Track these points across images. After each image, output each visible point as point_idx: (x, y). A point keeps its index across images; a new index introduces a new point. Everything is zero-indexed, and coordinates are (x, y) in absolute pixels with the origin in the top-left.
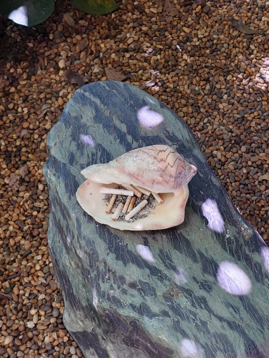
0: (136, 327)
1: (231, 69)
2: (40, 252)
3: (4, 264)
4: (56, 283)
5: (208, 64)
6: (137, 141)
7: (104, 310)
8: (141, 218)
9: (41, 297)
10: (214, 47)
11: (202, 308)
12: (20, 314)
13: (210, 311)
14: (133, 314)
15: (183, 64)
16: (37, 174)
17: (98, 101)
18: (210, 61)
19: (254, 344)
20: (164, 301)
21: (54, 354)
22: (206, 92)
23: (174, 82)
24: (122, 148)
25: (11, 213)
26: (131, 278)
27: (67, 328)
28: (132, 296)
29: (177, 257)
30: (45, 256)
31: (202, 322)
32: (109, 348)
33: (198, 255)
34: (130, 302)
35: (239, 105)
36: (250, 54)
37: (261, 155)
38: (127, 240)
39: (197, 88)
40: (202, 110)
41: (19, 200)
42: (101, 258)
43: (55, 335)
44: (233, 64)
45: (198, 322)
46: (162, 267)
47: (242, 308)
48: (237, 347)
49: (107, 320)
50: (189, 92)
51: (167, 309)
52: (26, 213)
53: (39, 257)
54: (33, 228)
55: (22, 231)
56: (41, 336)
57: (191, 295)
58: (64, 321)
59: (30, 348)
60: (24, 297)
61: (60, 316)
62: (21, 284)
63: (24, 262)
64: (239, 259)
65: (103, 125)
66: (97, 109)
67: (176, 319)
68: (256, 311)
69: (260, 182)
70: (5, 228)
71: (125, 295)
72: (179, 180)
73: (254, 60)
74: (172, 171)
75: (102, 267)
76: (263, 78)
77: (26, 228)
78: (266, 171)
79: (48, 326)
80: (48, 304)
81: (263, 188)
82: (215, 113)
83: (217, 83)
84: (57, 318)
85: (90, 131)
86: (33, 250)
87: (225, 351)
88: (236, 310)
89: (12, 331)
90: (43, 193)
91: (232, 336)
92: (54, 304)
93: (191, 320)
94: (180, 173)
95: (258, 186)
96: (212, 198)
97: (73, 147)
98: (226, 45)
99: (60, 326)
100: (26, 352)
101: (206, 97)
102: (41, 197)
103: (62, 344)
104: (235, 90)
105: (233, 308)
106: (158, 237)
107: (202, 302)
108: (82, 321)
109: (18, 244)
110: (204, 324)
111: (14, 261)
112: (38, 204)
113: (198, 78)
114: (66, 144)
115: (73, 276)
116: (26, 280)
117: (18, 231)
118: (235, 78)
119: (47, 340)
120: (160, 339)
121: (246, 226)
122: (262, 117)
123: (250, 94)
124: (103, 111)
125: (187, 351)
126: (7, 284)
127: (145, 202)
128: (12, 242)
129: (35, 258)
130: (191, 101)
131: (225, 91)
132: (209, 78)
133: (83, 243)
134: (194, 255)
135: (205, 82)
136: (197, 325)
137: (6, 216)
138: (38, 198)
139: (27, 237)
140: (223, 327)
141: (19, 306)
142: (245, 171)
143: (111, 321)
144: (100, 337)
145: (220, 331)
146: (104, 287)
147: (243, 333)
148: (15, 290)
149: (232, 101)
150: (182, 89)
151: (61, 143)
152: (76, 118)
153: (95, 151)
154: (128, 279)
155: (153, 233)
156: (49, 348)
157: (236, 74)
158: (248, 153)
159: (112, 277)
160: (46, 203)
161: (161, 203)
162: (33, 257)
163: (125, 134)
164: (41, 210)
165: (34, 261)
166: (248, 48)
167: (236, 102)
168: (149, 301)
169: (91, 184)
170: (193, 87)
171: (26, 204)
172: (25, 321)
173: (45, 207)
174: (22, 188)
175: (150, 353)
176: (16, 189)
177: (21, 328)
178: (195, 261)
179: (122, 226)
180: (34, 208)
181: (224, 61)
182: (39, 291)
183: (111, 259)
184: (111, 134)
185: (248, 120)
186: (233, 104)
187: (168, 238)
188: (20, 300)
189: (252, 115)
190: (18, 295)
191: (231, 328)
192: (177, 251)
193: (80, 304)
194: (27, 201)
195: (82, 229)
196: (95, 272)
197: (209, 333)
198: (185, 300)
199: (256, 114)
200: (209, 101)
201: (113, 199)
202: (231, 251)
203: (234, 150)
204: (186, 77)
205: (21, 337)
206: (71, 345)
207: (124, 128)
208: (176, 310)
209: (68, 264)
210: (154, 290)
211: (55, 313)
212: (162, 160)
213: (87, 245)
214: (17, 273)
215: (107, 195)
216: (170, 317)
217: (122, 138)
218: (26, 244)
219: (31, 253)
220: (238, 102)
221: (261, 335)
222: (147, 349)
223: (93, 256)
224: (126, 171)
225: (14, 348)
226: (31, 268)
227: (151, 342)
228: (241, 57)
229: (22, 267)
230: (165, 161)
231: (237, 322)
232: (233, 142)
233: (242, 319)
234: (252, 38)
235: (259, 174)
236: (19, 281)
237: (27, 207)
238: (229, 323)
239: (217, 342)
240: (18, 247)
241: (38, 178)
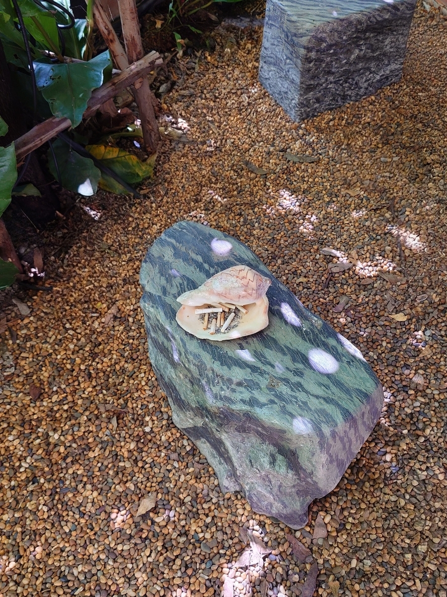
0: (248, 416)
1: (256, 203)
2: (142, 371)
3: (115, 386)
4: (162, 392)
5: (238, 202)
6: (213, 267)
7: (219, 408)
8: (233, 328)
9: (151, 406)
10: (239, 188)
11: (300, 391)
12: (137, 423)
13: (307, 392)
14: (245, 408)
15: (219, 205)
16: (125, 310)
17: (173, 241)
18: (239, 199)
19: (348, 412)
20: (269, 392)
21: (172, 448)
22: (241, 224)
23: (216, 220)
24: (203, 276)
25: (112, 344)
26: (237, 378)
27: (177, 426)
28: (241, 392)
29: (270, 354)
30: (147, 373)
31: (302, 402)
32: (224, 437)
33: (285, 349)
34: (240, 398)
35: (268, 229)
36: (268, 189)
37: (293, 264)
38: (226, 349)
39: (234, 222)
40: (241, 238)
41: (116, 333)
42: (208, 367)
43: (169, 434)
44: (256, 199)
45: (300, 403)
46: (259, 365)
47: (331, 385)
48: (336, 417)
49: (222, 416)
50: (228, 226)
51: (273, 398)
52: (124, 343)
53: (143, 375)
54: (132, 353)
55: (124, 357)
56: (158, 437)
57: (288, 383)
58: (174, 421)
59: (152, 448)
60: (137, 409)
61: (169, 418)
62: (133, 399)
63: (131, 381)
64: (318, 346)
65: (183, 259)
66: (174, 248)
67: (282, 405)
68: (342, 384)
69: (297, 284)
70: (110, 357)
71: (234, 393)
72: (260, 291)
73: (272, 193)
74: (253, 285)
75: (210, 374)
76: (281, 206)
77: (126, 354)
78: (300, 275)
79: (162, 427)
80: (158, 410)
81: (301, 288)
82: (252, 238)
83: (248, 215)
84: (168, 420)
85: (173, 266)
86: (136, 370)
87: (327, 422)
88: (327, 387)
89: (134, 437)
90: (134, 324)
91: (330, 408)
92: (162, 409)
93: (294, 403)
94: (259, 286)
95: (297, 288)
96: (285, 301)
97: (163, 282)
98: (248, 186)
99: (171, 426)
100: (149, 451)
101: (242, 227)
102: (133, 328)
103: (176, 439)
104: (262, 218)
105: (324, 386)
106: (250, 340)
107: (299, 385)
108: (192, 419)
109: (123, 368)
110: (305, 403)
111: (123, 382)
112: (132, 333)
113: (233, 214)
114: (157, 280)
115: (180, 385)
116: (136, 395)
117: (120, 358)
118: (260, 210)
119: (163, 438)
120: (273, 423)
121: (316, 319)
122: (288, 235)
123: (274, 219)
124: (179, 248)
125: (297, 428)
126: (121, 401)
127: (233, 315)
128: (118, 367)
129: (139, 376)
130: (232, 233)
131: (255, 220)
132: (241, 213)
133: (191, 357)
134: (282, 350)
135: (239, 216)
136: (300, 406)
137: (109, 347)
138: (131, 329)
139: (129, 361)
140: (320, 403)
141: (136, 416)
142: (284, 278)
143: (225, 416)
144: (214, 430)
145: (319, 407)
146: (216, 389)
147: (338, 405)
148: (129, 404)
149: (262, 227)
150: (223, 225)
151: (153, 279)
152: (159, 257)
153: (181, 282)
154: (235, 380)
155: (245, 338)
156: (166, 445)
157: (260, 207)
158: (283, 264)
159: (220, 381)
160: (138, 332)
161: (246, 313)
162: (137, 376)
163: (202, 264)
164: (135, 338)
165: (139, 379)
166: (265, 185)
167: (265, 227)
168: (256, 394)
169: (187, 309)
170: (231, 221)
171: (122, 336)
172: (143, 427)
173: (138, 335)
174: (116, 323)
175: (260, 435)
176: (112, 325)
177: (141, 434)
178: (284, 354)
179: (220, 337)
180: (129, 338)
181: (249, 198)
182: (148, 402)
183: (217, 366)
184: (191, 265)
185: (277, 240)
186: (263, 229)
187: (258, 340)
188: (135, 412)
189: (280, 235)
190: (132, 408)
191: (327, 402)
192: (268, 349)
193: (189, 406)
194: (122, 333)
195: (187, 346)
196: (205, 379)
197: (311, 410)
198: (285, 387)
199: (282, 233)
200: (245, 230)
201: (206, 317)
202: (310, 340)
203: (273, 264)
204: (224, 215)
205: (142, 441)
206: (183, 439)
207: (200, 259)
208: (280, 397)
209: (174, 376)
210: (258, 384)
211: (165, 416)
212: (243, 278)
213: (194, 359)
214: (127, 391)
215: (201, 314)
216: (277, 404)
217: (200, 266)
218: (129, 367)
219: (135, 373)
220: (267, 227)
221: (352, 403)
222: (257, 432)
223: (201, 367)
224: (215, 292)
225: (139, 450)
226: (138, 384)
227: (263, 427)
228: (261, 193)
229: (130, 385)
230: (246, 278)
231: (330, 397)
232: (270, 258)
233: (333, 393)
234: (266, 178)
235: (295, 279)
236: (130, 397)
237: (124, 338)
238: (324, 399)
239: (319, 416)
240: (123, 370)
241: (128, 313)
